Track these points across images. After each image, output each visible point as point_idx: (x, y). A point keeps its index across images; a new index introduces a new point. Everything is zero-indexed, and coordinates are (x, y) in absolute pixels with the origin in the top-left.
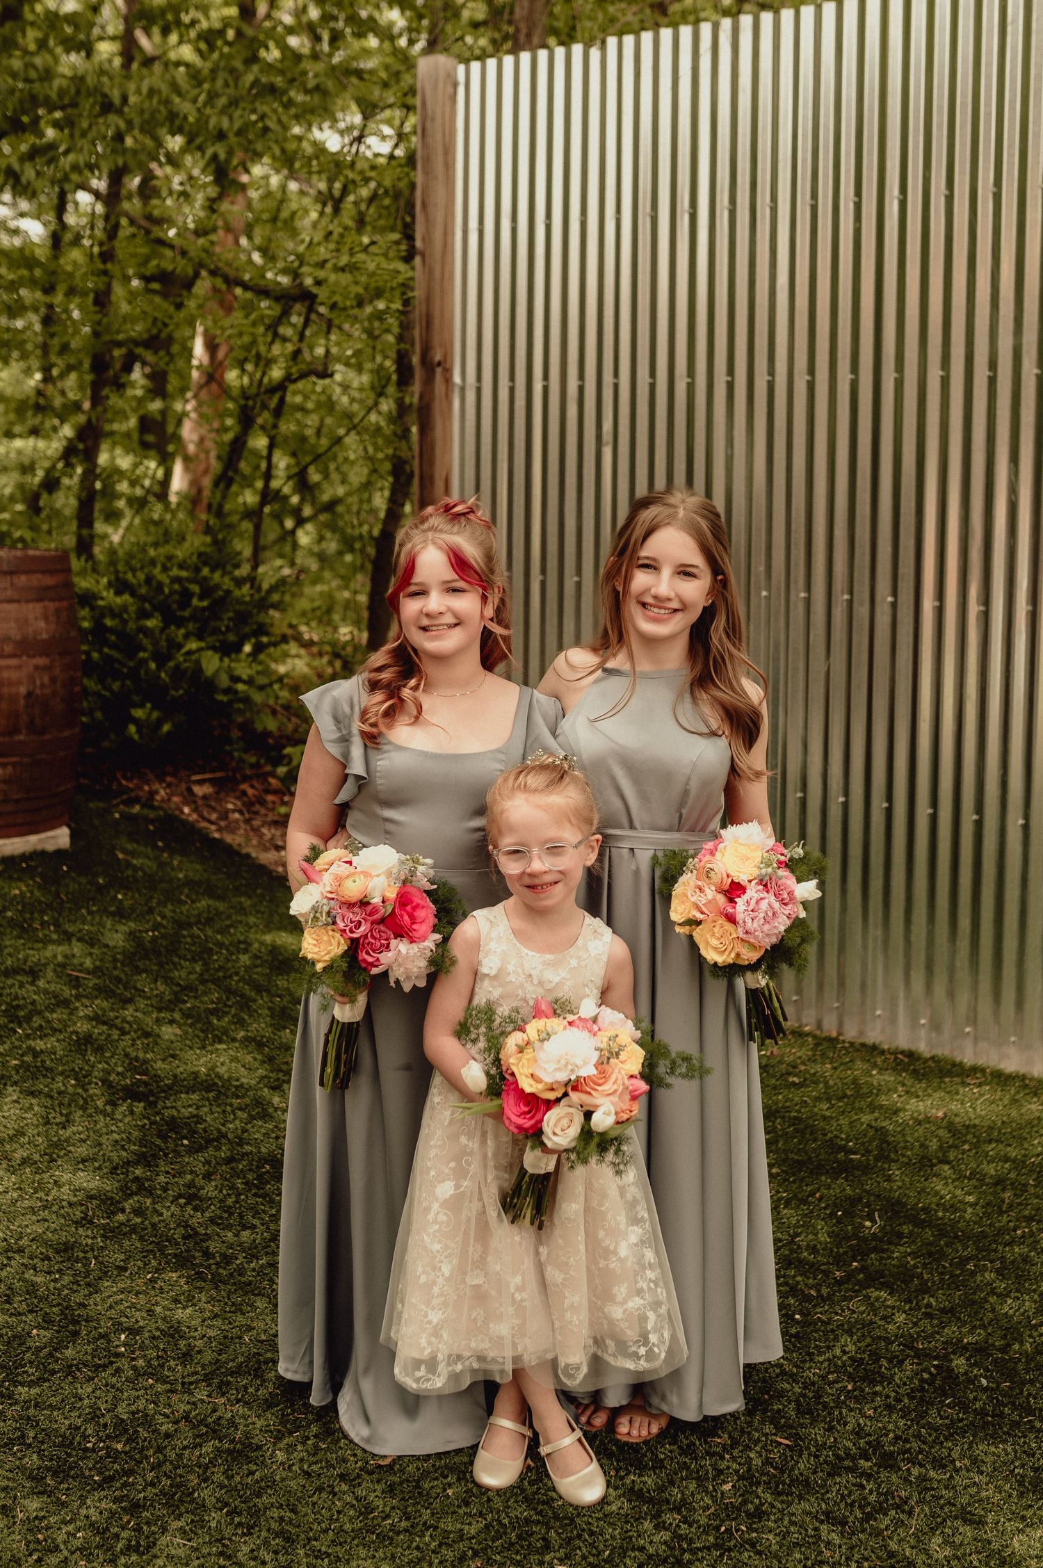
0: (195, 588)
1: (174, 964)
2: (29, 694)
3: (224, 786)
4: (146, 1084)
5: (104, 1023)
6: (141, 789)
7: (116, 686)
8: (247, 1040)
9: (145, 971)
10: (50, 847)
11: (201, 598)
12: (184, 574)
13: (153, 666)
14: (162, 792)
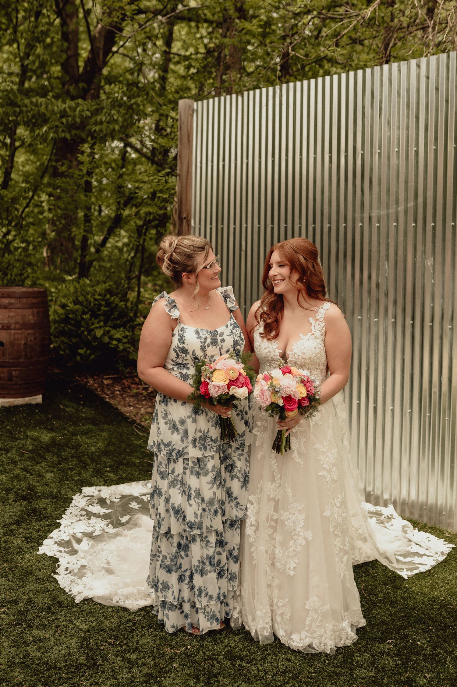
0: (103, 303)
1: (64, 450)
2: (25, 344)
3: (117, 380)
4: (31, 495)
5: (26, 471)
6: (83, 380)
7: (74, 340)
8: (79, 480)
9: (51, 452)
10: (34, 402)
11: (106, 307)
12: (99, 297)
13: (86, 333)
14: (91, 382)
